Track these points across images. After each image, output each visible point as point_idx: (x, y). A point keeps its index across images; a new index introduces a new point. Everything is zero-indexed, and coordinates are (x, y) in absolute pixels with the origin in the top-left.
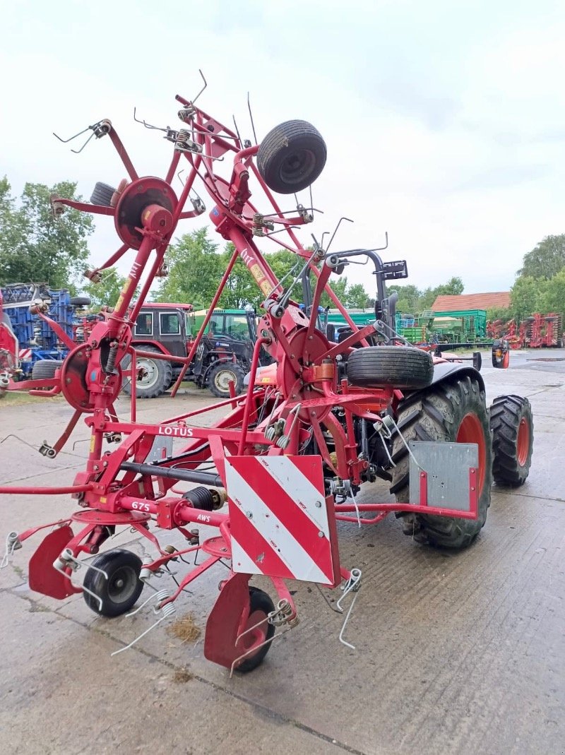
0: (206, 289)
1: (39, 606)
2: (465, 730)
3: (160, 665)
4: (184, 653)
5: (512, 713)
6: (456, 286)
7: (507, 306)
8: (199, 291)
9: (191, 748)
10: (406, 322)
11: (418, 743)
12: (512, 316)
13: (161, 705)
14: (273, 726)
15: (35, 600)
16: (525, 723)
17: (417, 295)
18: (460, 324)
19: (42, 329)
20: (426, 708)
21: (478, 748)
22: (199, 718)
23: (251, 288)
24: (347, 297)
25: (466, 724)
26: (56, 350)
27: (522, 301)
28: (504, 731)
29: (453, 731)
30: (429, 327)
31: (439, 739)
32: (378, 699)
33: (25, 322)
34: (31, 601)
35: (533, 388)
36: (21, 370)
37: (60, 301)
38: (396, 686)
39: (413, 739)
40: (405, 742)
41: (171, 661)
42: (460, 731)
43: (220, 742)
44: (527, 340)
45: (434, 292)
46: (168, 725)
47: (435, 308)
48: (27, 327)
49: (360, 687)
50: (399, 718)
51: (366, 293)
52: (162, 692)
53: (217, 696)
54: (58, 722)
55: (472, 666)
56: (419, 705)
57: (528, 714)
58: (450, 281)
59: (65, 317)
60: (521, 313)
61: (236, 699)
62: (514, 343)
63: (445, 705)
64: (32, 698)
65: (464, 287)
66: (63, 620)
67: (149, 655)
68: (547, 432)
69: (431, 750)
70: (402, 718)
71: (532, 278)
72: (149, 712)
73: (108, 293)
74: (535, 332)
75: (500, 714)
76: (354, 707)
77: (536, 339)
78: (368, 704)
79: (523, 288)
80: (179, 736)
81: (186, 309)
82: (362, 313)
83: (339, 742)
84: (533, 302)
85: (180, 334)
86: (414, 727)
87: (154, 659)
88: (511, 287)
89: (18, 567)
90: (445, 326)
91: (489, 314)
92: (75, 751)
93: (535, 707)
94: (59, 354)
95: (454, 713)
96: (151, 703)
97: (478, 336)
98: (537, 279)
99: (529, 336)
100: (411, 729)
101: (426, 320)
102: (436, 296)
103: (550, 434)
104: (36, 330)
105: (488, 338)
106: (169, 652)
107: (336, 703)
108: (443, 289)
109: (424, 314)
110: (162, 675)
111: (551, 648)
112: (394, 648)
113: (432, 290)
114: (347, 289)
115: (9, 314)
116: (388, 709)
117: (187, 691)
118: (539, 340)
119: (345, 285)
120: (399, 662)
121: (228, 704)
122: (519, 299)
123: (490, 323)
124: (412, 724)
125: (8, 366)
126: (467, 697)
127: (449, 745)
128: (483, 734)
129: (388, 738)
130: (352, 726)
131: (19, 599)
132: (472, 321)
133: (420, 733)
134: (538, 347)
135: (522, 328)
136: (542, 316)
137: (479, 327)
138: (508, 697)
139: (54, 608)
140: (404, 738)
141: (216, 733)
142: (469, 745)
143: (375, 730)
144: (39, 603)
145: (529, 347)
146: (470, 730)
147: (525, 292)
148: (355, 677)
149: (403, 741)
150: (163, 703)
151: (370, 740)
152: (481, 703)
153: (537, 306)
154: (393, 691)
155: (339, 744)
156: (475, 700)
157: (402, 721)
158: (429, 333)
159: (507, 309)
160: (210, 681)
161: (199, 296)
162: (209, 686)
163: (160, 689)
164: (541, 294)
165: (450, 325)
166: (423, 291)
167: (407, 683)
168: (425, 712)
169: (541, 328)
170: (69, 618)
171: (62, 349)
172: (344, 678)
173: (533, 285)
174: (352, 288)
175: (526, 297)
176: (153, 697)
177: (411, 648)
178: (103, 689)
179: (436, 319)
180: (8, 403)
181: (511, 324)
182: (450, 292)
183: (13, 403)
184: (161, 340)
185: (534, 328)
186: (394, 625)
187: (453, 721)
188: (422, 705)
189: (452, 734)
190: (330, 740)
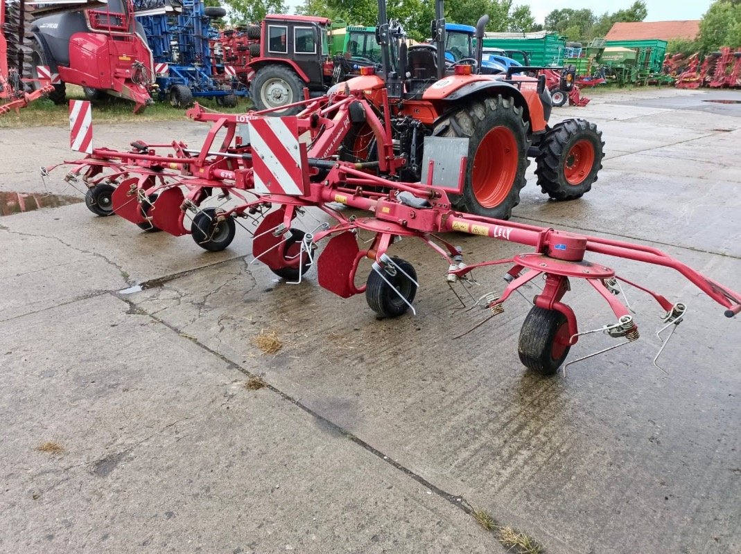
0: (355, 5)
1: (139, 309)
2: (520, 462)
3: (237, 371)
4: (261, 364)
5: (575, 452)
6: (638, 11)
7: (693, 39)
8: (346, 7)
9: (248, 448)
10: (571, 51)
11: (468, 468)
12: (697, 50)
13: (228, 408)
14: (330, 437)
15: (135, 303)
16: (586, 463)
17: (591, 22)
18: (633, 57)
19: (179, 42)
20: (485, 437)
21: (529, 480)
22: (261, 423)
23: (403, 6)
24: (511, 20)
25: (522, 457)
26: (193, 66)
27: (712, 32)
28: (561, 467)
29: (507, 462)
30: (598, 59)
31: (491, 467)
32: (439, 424)
33: (160, 34)
34: (131, 304)
35: (699, 132)
36: (158, 86)
37: (194, 11)
38: (461, 414)
39: (464, 464)
40: (455, 466)
41: (247, 369)
42: (515, 462)
43: (275, 446)
44: (708, 78)
45: (612, 18)
46: (230, 426)
47: (609, 37)
48: (163, 39)
49: (425, 411)
50: (456, 443)
51: (531, 16)
52: (232, 396)
53: (283, 405)
54: (130, 413)
55: (545, 403)
56: (480, 434)
57: (592, 455)
58: (633, 6)
59: (200, 29)
60: (708, 47)
61: (300, 409)
62: (691, 82)
63: (506, 436)
64: (112, 390)
65: (648, 12)
66: (156, 323)
67: (229, 362)
68: (701, 178)
69: (480, 476)
70: (458, 443)
71: (730, 4)
72: (215, 413)
73: (251, 7)
74: (719, 70)
75: (562, 451)
76: (413, 429)
77: (718, 77)
78: (428, 427)
79: (716, 16)
80: (238, 437)
81: (323, 24)
82: (523, 38)
83: (389, 459)
84: (725, 34)
85: (315, 53)
86: (468, 453)
87: (233, 365)
88: (703, 15)
89: (126, 273)
90: (616, 58)
91: (671, 46)
92: (139, 440)
93: (602, 449)
94: (195, 71)
95: (513, 445)
96: (219, 404)
97: (652, 71)
98: (736, 6)
99: (711, 73)
100: (464, 454)
101: (594, 50)
102: (613, 22)
103: (702, 181)
104: (173, 43)
105: (663, 73)
106: (248, 361)
107: (397, 423)
108: (623, 15)
109: (595, 43)
110: (236, 381)
111: (636, 394)
112: (469, 378)
113: (610, 15)
114: (511, 11)
115: (144, 24)
116: (447, 434)
117: (255, 397)
118: (722, 78)
119: (510, 6)
120: (470, 392)
121: (292, 413)
122: (709, 29)
123: (670, 57)
124: (467, 451)
125: (143, 80)
126: (531, 431)
127: (499, 474)
128: (538, 468)
129: (440, 460)
130: (406, 445)
131: (120, 301)
132: (648, 53)
133: (473, 459)
134: (718, 88)
135: (705, 64)
136: (732, 50)
137: (655, 61)
138: (575, 436)
139: (150, 312)
140: (456, 463)
141: (273, 438)
142: (520, 476)
143: (429, 452)
144: (139, 306)
145: (708, 87)
146: (526, 463)
147: (719, 21)
148: (422, 401)
149: (453, 465)
150: (230, 406)
151: (421, 460)
152: (544, 439)
153: (728, 39)
154: (457, 418)
155: (389, 461)
156: (538, 436)
157: (458, 446)
158: (597, 65)
159: (693, 41)
160: (281, 390)
161: (346, 14)
162: (278, 395)
163: (230, 393)
164: (736, 24)
165: (622, 57)
166: (598, 16)
167: (472, 412)
168: (484, 440)
169: (727, 65)
170: (162, 322)
171: (199, 66)
172: (410, 401)
173: (729, 13)
174: (517, 9)
175: (719, 27)
176: (223, 400)
177: (487, 380)
178: (178, 388)
179: (607, 49)
180: (146, 119)
181: (693, 59)
182: (631, 19)
183: (150, 119)
184: (296, 59)
185: (720, 64)
186: (475, 357)
187: (510, 451)
188: (483, 434)
189: (505, 464)
190: (381, 455)
